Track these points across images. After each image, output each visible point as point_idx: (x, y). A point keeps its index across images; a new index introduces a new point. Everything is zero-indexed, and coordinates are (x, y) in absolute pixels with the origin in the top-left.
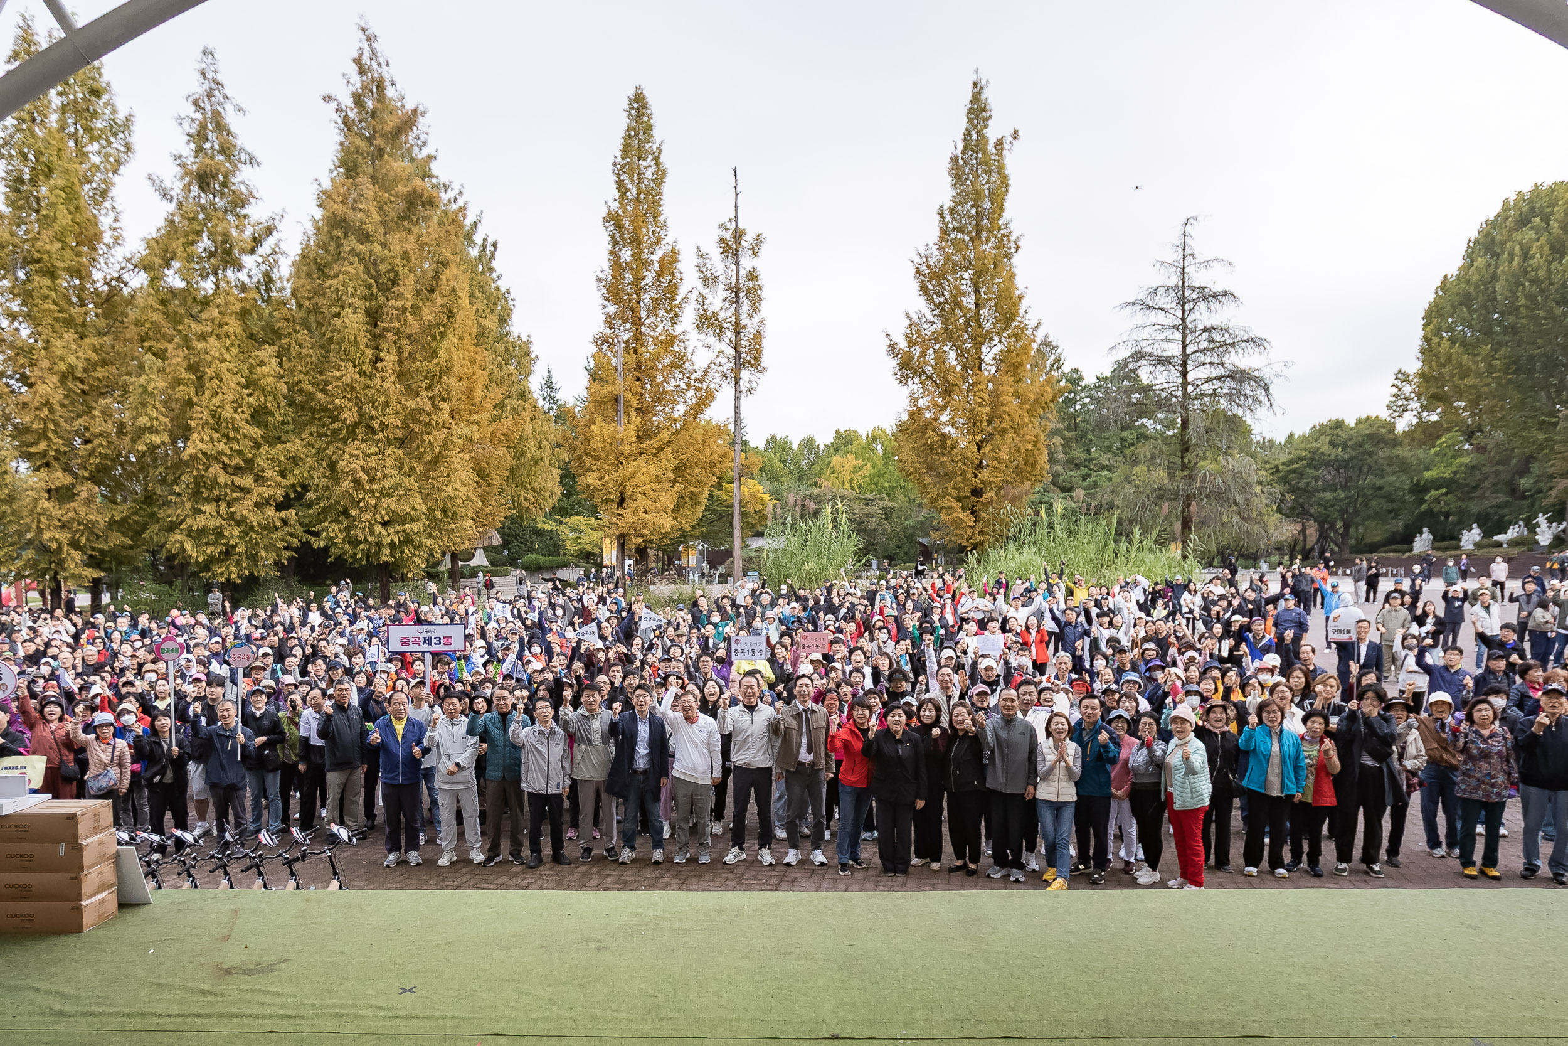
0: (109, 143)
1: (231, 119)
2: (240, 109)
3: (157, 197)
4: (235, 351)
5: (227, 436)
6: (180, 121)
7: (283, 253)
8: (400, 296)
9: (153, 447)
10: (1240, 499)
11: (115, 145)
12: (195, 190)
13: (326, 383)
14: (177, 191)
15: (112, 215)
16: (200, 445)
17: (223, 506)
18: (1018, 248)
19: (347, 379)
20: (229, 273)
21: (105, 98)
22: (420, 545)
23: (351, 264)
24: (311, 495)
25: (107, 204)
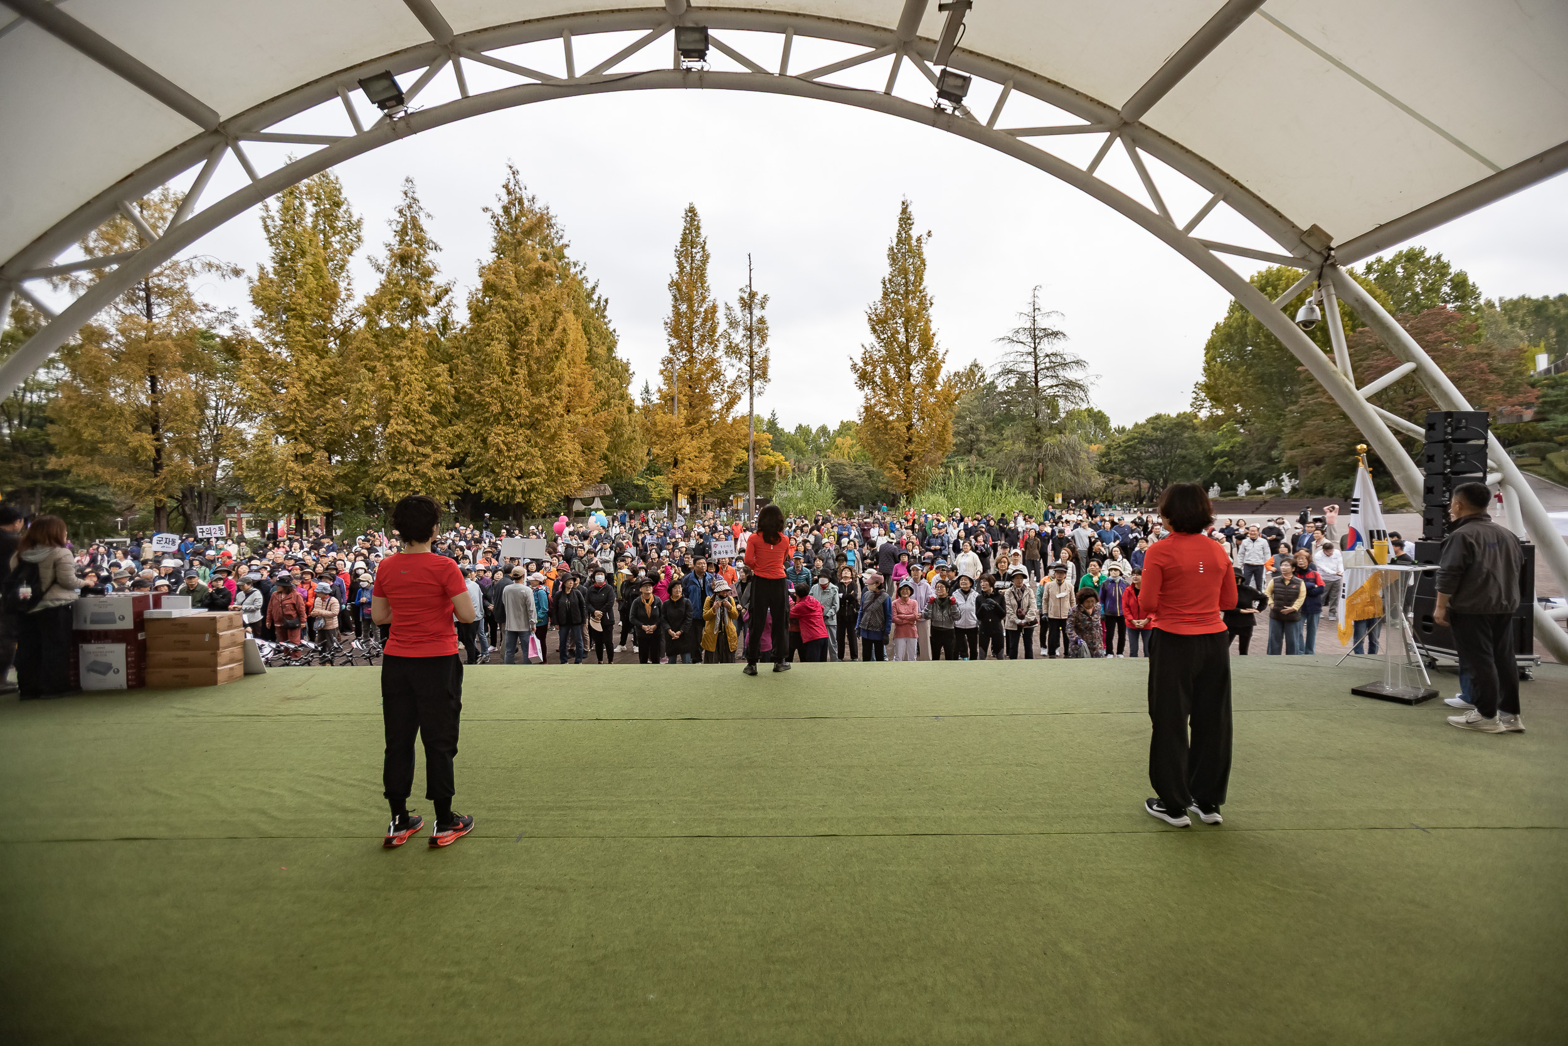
0: (347, 236)
1: (423, 221)
2: (429, 216)
3: (373, 270)
4: (421, 367)
5: (414, 421)
6: (390, 223)
7: (455, 306)
8: (529, 333)
9: (365, 428)
10: (1071, 461)
11: (350, 237)
12: (399, 265)
13: (482, 388)
14: (386, 264)
15: (347, 281)
16: (396, 427)
17: (411, 466)
18: (931, 304)
19: (494, 385)
20: (420, 318)
21: (344, 207)
22: (542, 492)
23: (498, 313)
24: (470, 459)
25: (344, 274)
